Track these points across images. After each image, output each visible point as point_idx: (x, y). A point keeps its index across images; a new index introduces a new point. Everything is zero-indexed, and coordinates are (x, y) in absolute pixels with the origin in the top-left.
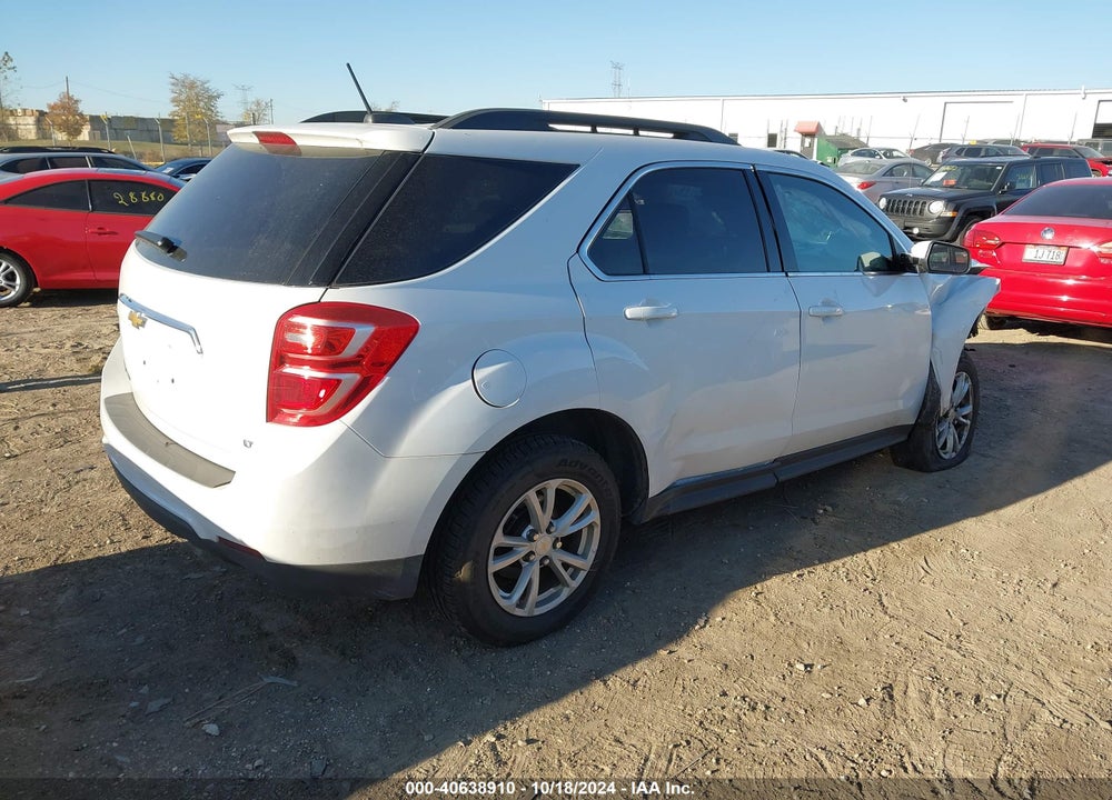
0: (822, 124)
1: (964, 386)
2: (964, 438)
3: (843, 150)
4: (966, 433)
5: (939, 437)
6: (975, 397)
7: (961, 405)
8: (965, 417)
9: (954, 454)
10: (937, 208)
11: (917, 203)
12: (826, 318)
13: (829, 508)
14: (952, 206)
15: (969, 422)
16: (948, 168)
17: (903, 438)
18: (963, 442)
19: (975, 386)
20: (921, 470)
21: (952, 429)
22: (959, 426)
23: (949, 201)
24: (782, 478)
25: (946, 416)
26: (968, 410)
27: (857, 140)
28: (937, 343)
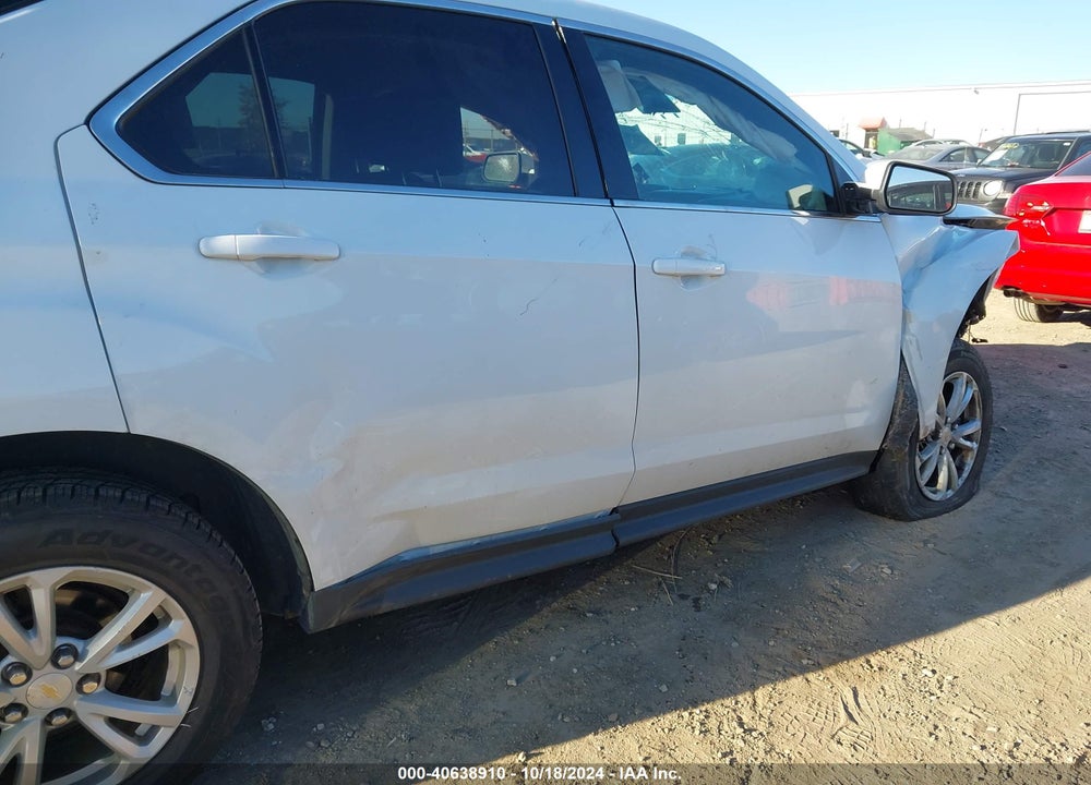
0: (886, 119)
1: (965, 392)
2: (967, 469)
3: (907, 143)
4: (970, 461)
5: (922, 468)
6: (984, 409)
7: (963, 420)
8: (968, 438)
9: (950, 493)
10: (994, 189)
11: (971, 184)
12: (689, 278)
13: (728, 581)
14: (1011, 186)
15: (975, 445)
16: (1009, 146)
17: (863, 470)
18: (965, 475)
19: (985, 393)
20: (895, 517)
21: (947, 457)
22: (957, 452)
23: (1010, 181)
24: (624, 541)
25: (935, 435)
26: (974, 427)
27: (922, 133)
28: (913, 327)
